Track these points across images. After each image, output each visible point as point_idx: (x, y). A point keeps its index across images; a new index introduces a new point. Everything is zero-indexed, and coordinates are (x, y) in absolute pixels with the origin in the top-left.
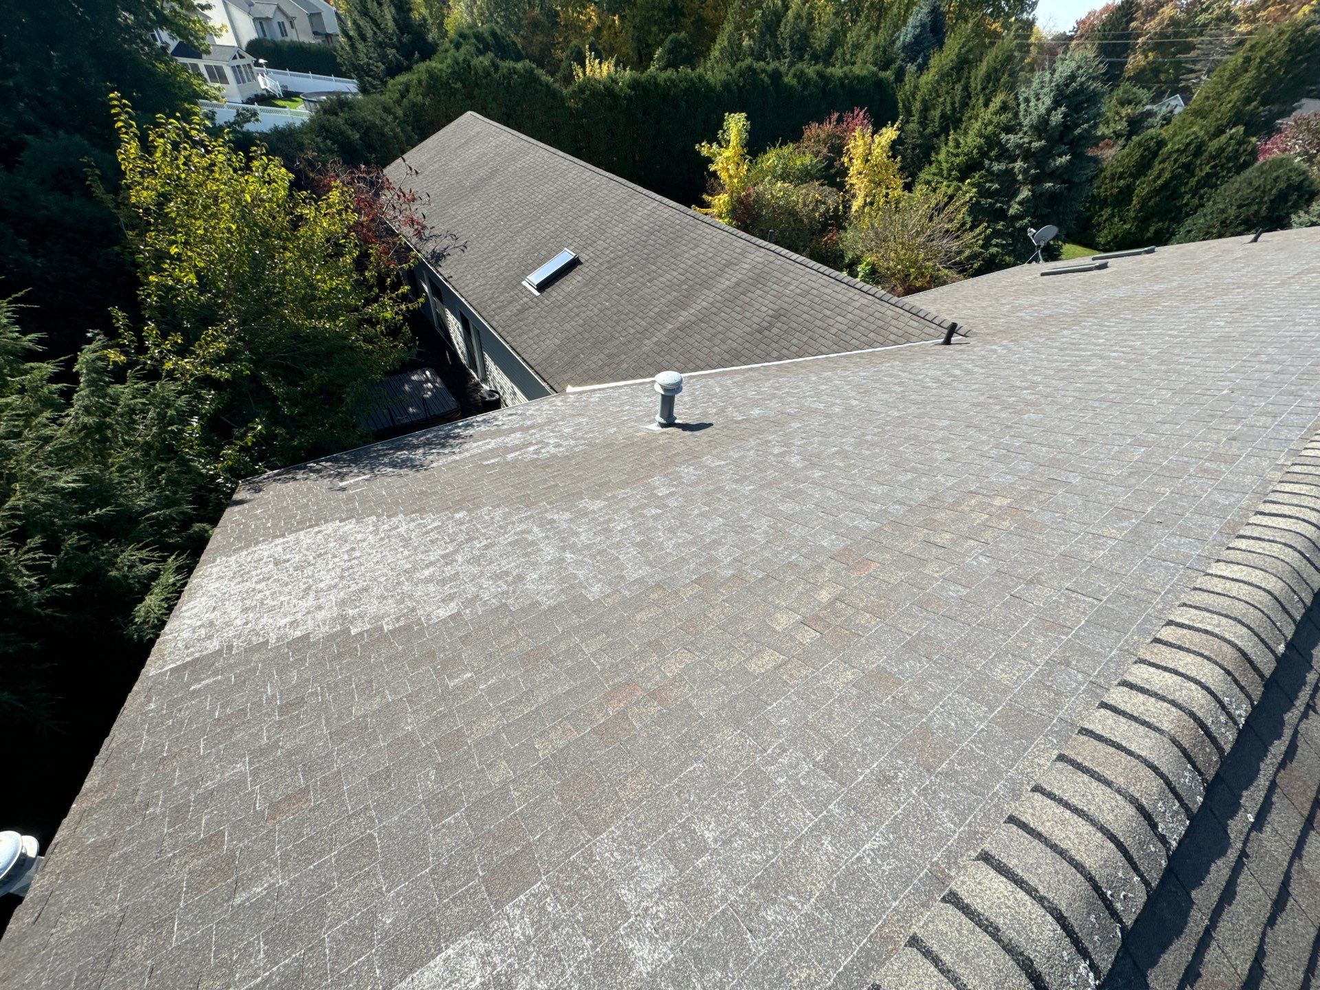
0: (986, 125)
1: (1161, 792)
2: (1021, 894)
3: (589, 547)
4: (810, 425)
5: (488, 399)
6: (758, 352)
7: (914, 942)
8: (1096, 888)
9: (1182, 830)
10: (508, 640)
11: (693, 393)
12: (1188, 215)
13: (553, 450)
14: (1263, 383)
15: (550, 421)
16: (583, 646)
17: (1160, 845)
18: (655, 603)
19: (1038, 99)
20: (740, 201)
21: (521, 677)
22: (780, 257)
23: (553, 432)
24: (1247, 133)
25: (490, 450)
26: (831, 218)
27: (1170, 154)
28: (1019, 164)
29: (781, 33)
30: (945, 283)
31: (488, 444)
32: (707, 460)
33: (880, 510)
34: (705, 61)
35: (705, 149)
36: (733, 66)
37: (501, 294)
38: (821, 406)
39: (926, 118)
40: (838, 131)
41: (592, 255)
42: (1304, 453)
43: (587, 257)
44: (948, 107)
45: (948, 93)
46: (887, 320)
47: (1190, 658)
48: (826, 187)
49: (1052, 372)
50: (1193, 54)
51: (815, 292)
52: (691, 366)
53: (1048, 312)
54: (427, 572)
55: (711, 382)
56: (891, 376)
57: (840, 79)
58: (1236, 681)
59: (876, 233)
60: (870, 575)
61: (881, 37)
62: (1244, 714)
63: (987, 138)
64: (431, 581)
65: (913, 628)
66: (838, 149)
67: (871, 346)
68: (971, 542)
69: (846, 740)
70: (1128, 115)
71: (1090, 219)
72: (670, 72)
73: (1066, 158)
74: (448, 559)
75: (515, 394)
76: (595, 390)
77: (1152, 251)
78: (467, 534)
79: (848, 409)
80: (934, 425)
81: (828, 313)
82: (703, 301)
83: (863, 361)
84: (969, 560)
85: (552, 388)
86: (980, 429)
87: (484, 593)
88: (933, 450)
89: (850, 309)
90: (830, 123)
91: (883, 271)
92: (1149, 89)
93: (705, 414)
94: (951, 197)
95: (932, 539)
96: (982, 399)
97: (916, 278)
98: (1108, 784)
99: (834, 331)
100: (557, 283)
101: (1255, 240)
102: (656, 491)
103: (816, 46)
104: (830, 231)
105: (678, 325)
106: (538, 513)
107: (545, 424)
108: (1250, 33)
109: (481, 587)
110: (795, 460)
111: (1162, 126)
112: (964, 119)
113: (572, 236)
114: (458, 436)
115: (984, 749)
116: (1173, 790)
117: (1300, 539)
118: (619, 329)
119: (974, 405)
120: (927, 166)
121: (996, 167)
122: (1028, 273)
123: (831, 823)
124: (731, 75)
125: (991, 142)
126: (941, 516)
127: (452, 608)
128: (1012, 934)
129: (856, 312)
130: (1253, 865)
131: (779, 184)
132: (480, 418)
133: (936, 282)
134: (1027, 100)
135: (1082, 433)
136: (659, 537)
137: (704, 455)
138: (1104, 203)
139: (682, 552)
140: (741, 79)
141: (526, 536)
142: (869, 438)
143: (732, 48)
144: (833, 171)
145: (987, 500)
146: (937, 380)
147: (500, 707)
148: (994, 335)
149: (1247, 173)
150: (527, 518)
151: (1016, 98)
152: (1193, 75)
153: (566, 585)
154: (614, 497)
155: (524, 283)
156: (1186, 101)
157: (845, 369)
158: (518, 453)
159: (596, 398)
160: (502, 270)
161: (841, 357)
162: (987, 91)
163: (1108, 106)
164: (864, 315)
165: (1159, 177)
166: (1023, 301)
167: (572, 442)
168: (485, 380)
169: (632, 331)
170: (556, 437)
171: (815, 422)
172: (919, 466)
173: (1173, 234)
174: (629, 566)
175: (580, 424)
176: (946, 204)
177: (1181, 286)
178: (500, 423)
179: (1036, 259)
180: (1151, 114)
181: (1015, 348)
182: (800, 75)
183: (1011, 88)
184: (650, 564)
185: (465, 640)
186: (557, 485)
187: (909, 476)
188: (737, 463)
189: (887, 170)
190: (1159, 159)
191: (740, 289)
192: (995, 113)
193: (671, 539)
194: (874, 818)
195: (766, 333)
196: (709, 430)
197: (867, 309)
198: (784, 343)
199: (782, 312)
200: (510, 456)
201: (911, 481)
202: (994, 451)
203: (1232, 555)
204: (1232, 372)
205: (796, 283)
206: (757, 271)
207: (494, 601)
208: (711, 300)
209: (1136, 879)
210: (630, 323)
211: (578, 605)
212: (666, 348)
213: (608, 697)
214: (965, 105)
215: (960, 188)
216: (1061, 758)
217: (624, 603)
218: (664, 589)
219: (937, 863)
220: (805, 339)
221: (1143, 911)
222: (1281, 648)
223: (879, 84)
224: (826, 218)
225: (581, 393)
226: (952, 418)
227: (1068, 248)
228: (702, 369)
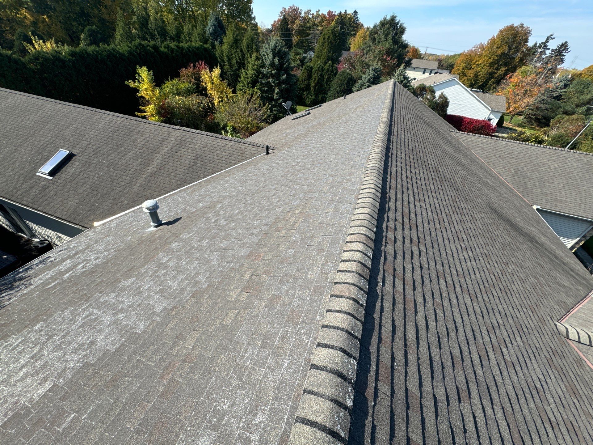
0: (254, 66)
1: (358, 291)
2: (331, 350)
3: (131, 306)
4: (225, 204)
5: (40, 246)
6: (194, 176)
7: (305, 391)
8: (349, 333)
9: (366, 299)
10: (93, 382)
11: (168, 205)
12: (328, 91)
13: (94, 262)
14: (355, 146)
15: (88, 247)
16: (142, 359)
17: (361, 307)
18: (175, 316)
19: (268, 55)
20: (161, 107)
21: (108, 396)
22: (187, 132)
23: (92, 251)
24: (333, 63)
25: (50, 278)
26: (208, 109)
27: (315, 71)
28: (271, 80)
29: (151, 28)
30: (263, 128)
31: (47, 274)
32: (183, 236)
33: (260, 231)
34: (114, 41)
35: (132, 84)
36: (131, 43)
37: (22, 184)
38: (228, 194)
39: (231, 63)
40: (196, 71)
41: (81, 149)
42: (368, 166)
43: (78, 151)
44: (238, 59)
45: (235, 53)
46: (243, 150)
47: (355, 244)
48: (200, 96)
49: (302, 157)
50: (310, 37)
51: (209, 144)
52: (163, 192)
53: (297, 134)
54: (21, 374)
55: (176, 197)
56: (251, 173)
57: (188, 48)
58: (367, 245)
59: (229, 113)
60: (262, 259)
61: (199, 30)
62: (371, 254)
63: (255, 70)
64: (26, 377)
65: (281, 273)
66: (198, 79)
67: (241, 162)
68: (292, 231)
69: (268, 331)
70: (299, 58)
71: (301, 96)
72: (93, 47)
73: (285, 76)
74: (35, 357)
75: (60, 237)
76: (112, 220)
77: (321, 106)
78: (47, 335)
79: (238, 192)
80: (270, 189)
81: (218, 152)
82: (157, 160)
83: (239, 169)
84: (292, 238)
85: (83, 227)
86: (286, 186)
87: (70, 364)
88: (272, 199)
89: (227, 149)
90: (190, 68)
91: (238, 128)
92: (302, 49)
93: (177, 214)
94: (252, 95)
95: (279, 235)
96: (284, 173)
97: (251, 128)
98: (344, 297)
99: (224, 159)
100: (63, 169)
101: (345, 98)
102: (161, 261)
103: (170, 33)
104: (209, 115)
105: (148, 174)
106: (95, 302)
107: (86, 248)
108: (322, 30)
109: (67, 361)
110: (222, 222)
111: (310, 62)
112: (245, 63)
113: (62, 141)
114: (21, 279)
115: (311, 306)
116: (360, 288)
117: (371, 194)
118: (115, 184)
119: (282, 176)
120: (238, 83)
121: (264, 81)
122: (287, 120)
123: (270, 367)
124: (131, 47)
125: (258, 72)
126: (280, 225)
127: (48, 385)
128: (331, 366)
129: (230, 149)
130: (385, 297)
131: (177, 98)
132: (36, 261)
133: (259, 129)
134: (264, 55)
135: (315, 177)
136: (169, 283)
137: (181, 234)
138: (303, 90)
139: (182, 285)
140: (138, 50)
141: (89, 318)
142: (249, 202)
143: (126, 34)
144: (200, 89)
145: (293, 212)
146: (267, 170)
147: (99, 421)
148: (282, 147)
149: (338, 76)
150: (87, 307)
151: (260, 55)
152: (313, 44)
153: (123, 332)
154: (139, 273)
155: (38, 174)
156: (314, 52)
157: (233, 174)
158: (71, 272)
159: (114, 224)
160: (17, 170)
161: (230, 169)
162: (250, 52)
163: (291, 56)
164: (234, 150)
165: (315, 79)
166: (289, 131)
167: (106, 253)
168: (34, 236)
169: (123, 184)
170: (95, 254)
171: (227, 201)
172: (269, 207)
173: (326, 98)
174: (156, 305)
175: (108, 241)
176: (251, 98)
177: (331, 117)
178: (53, 259)
179: (289, 114)
180: (305, 58)
181: (290, 150)
182: (168, 47)
183: (258, 51)
184: (167, 299)
185: (63, 399)
186: (103, 281)
187: (267, 213)
188: (197, 232)
189: (223, 86)
190: (313, 73)
191: (174, 150)
192: (255, 61)
193: (175, 282)
194: (284, 355)
195: (194, 167)
196: (180, 221)
197: (233, 147)
198: (204, 170)
199: (198, 156)
200: (66, 276)
201: (267, 215)
202: (292, 193)
203: (359, 205)
204: (348, 144)
205: (199, 143)
206: (179, 140)
207: (78, 364)
208: (161, 158)
209: (358, 322)
210: (120, 180)
211: (133, 338)
212: (146, 187)
213: (162, 377)
214: (244, 58)
215: (254, 90)
216: (331, 296)
217: (159, 325)
218: (178, 308)
219: (306, 357)
220: (213, 166)
221: (363, 331)
222: (375, 229)
223: (206, 50)
224: (205, 109)
225: (104, 224)
226: (276, 184)
227: (299, 108)
228: (170, 192)
